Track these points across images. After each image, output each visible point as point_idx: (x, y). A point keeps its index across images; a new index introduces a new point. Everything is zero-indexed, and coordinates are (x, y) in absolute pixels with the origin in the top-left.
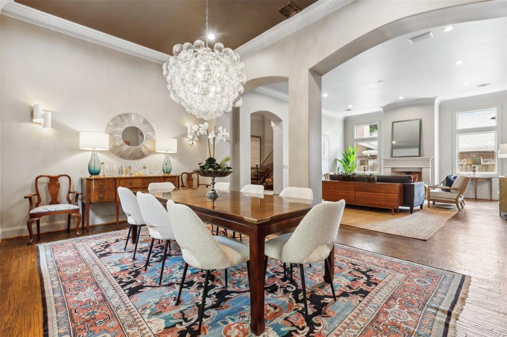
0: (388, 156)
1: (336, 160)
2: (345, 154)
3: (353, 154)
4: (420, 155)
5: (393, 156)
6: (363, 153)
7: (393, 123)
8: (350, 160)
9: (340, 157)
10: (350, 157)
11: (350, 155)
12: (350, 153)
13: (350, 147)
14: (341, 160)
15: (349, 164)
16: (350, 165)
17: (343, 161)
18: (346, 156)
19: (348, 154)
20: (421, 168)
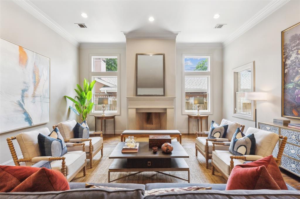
0: (132, 94)
1: (65, 97)
2: (78, 90)
3: (90, 89)
4: (164, 95)
5: (138, 94)
6: (100, 89)
7: (137, 55)
8: (85, 98)
9: (73, 94)
10: (86, 94)
11: (85, 91)
12: (86, 88)
13: (86, 81)
14: (73, 98)
15: (84, 103)
16: (86, 103)
17: (77, 100)
18: (80, 92)
19: (83, 89)
20: (166, 109)
